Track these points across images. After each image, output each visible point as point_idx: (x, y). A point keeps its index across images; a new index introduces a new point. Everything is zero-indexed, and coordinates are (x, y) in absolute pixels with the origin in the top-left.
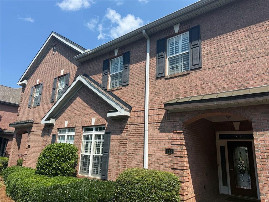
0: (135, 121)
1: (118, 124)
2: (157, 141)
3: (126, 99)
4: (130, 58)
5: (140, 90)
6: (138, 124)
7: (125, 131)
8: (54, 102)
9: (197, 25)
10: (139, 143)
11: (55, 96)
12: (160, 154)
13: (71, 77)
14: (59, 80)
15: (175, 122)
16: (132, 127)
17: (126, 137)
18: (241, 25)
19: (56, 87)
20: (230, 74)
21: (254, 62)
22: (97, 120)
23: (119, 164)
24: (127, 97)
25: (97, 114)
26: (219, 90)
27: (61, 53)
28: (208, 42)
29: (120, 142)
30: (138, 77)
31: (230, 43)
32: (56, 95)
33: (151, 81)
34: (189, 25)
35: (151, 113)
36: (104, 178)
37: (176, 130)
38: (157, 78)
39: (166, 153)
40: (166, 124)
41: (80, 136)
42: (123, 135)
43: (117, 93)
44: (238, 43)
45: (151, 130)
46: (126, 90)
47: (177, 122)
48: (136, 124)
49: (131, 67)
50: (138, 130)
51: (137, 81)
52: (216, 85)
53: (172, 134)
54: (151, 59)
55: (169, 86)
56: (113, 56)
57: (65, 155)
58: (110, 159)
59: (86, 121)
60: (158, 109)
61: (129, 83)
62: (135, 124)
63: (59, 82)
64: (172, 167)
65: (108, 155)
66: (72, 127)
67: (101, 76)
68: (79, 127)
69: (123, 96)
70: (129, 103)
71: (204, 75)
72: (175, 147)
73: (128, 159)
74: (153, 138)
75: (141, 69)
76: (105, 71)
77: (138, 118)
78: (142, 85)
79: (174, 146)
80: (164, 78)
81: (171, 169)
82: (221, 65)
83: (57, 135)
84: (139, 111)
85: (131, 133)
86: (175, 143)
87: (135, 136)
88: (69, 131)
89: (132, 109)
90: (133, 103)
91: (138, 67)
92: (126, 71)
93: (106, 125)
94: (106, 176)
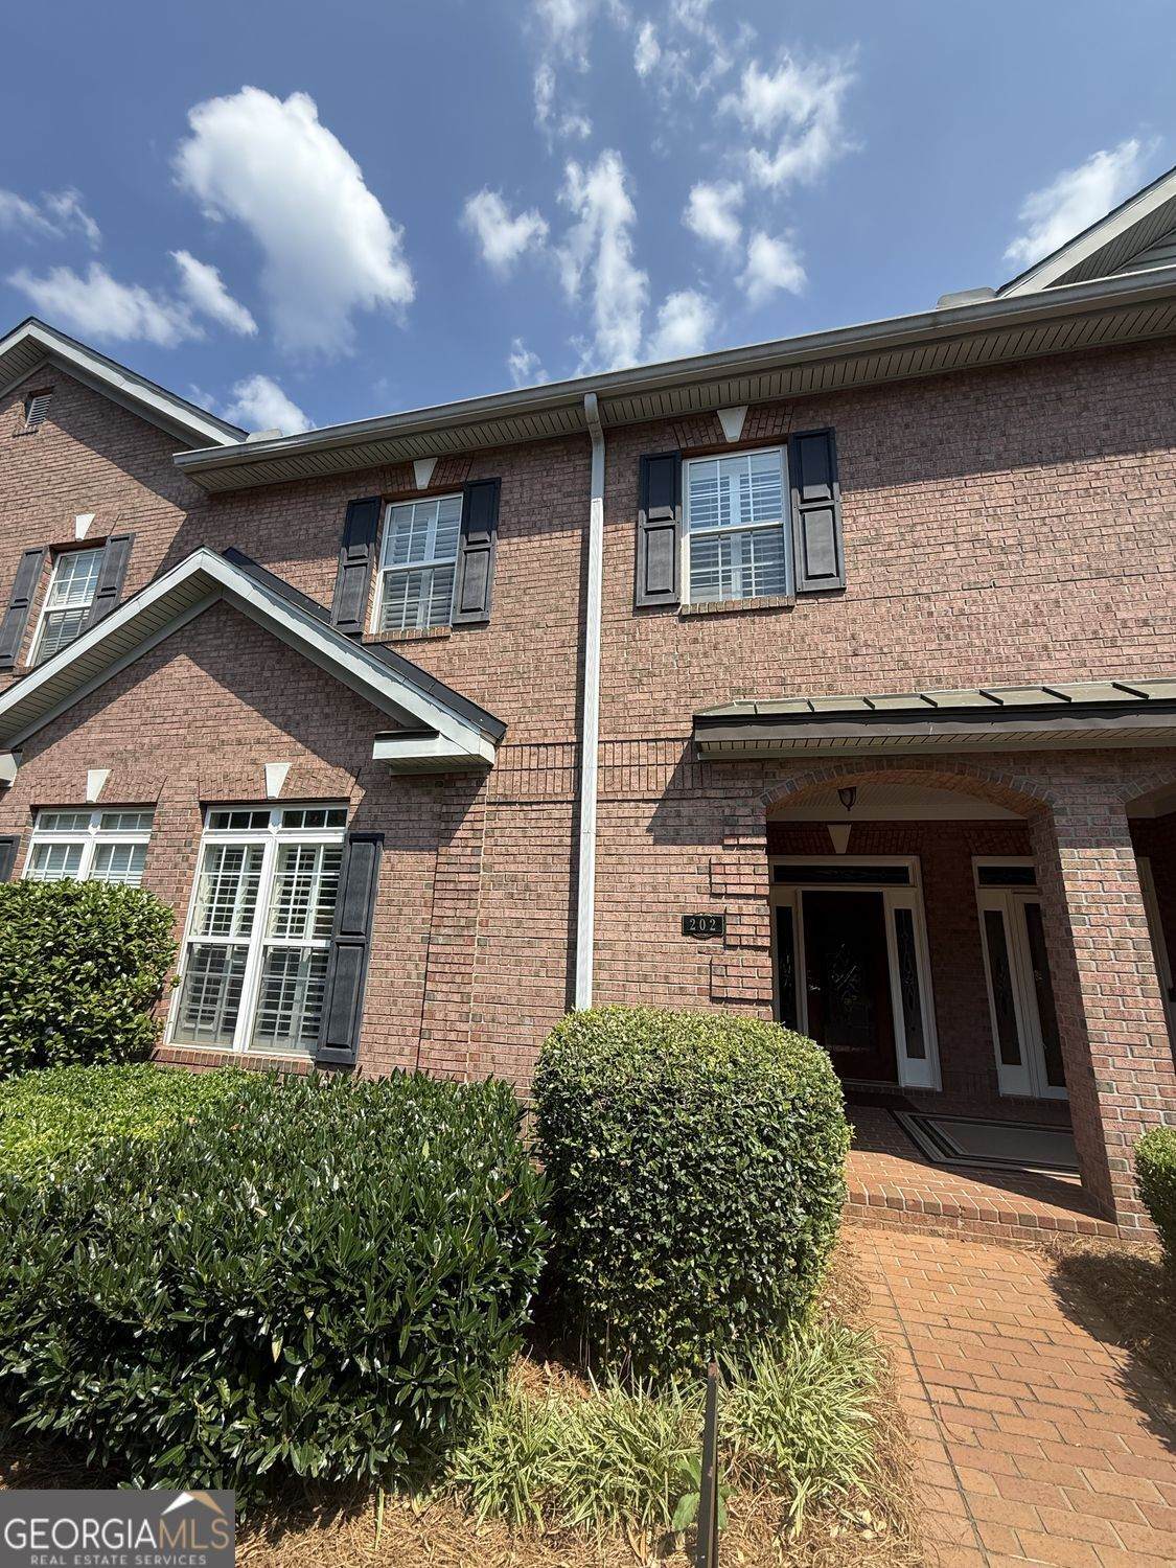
0: (524, 790)
1: (425, 799)
2: (636, 879)
3: (474, 686)
4: (502, 510)
5: (551, 652)
6: (538, 803)
7: (469, 834)
8: (16, 672)
9: (822, 427)
10: (543, 888)
11: (26, 639)
12: (653, 937)
13: (136, 556)
14: (53, 564)
15: (730, 802)
16: (503, 815)
17: (474, 860)
18: (999, 457)
19: (36, 593)
20: (961, 628)
21: (1053, 595)
22: (297, 773)
23: (429, 986)
24: (481, 678)
25: (299, 745)
26: (918, 683)
27: (80, 433)
28: (867, 496)
29: (439, 886)
30: (542, 597)
31: (959, 515)
32: (29, 635)
33: (610, 617)
34: (787, 420)
35: (609, 756)
36: (336, 1057)
37: (732, 836)
38: (640, 610)
39: (686, 932)
40: (686, 809)
41: (188, 850)
42: (453, 851)
43: (421, 655)
44: (990, 519)
45: (610, 831)
46: (475, 644)
47: (740, 802)
48: (531, 803)
49: (502, 546)
50: (537, 832)
51: (533, 611)
52: (906, 663)
53: (719, 849)
54: (609, 528)
55: (699, 646)
56: (408, 488)
57: (105, 945)
58: (373, 962)
59: (226, 777)
60: (647, 741)
61: (492, 616)
62: (521, 804)
63: (54, 573)
64: (717, 993)
65: (362, 945)
66: (131, 800)
67: (329, 568)
68: (180, 806)
69: (457, 673)
70: (487, 707)
71: (854, 621)
72: (732, 906)
73: (481, 962)
74: (620, 869)
75: (556, 562)
76: (360, 547)
77: (542, 776)
78: (564, 629)
79: (724, 900)
80: (677, 613)
81: (708, 1003)
82: (924, 590)
83: (29, 839)
84: (546, 745)
85: (500, 841)
86: (731, 889)
87: (523, 858)
88: (108, 823)
89: (509, 734)
90: (513, 705)
91: (537, 551)
92: (478, 561)
93: (355, 801)
94: (346, 1047)
